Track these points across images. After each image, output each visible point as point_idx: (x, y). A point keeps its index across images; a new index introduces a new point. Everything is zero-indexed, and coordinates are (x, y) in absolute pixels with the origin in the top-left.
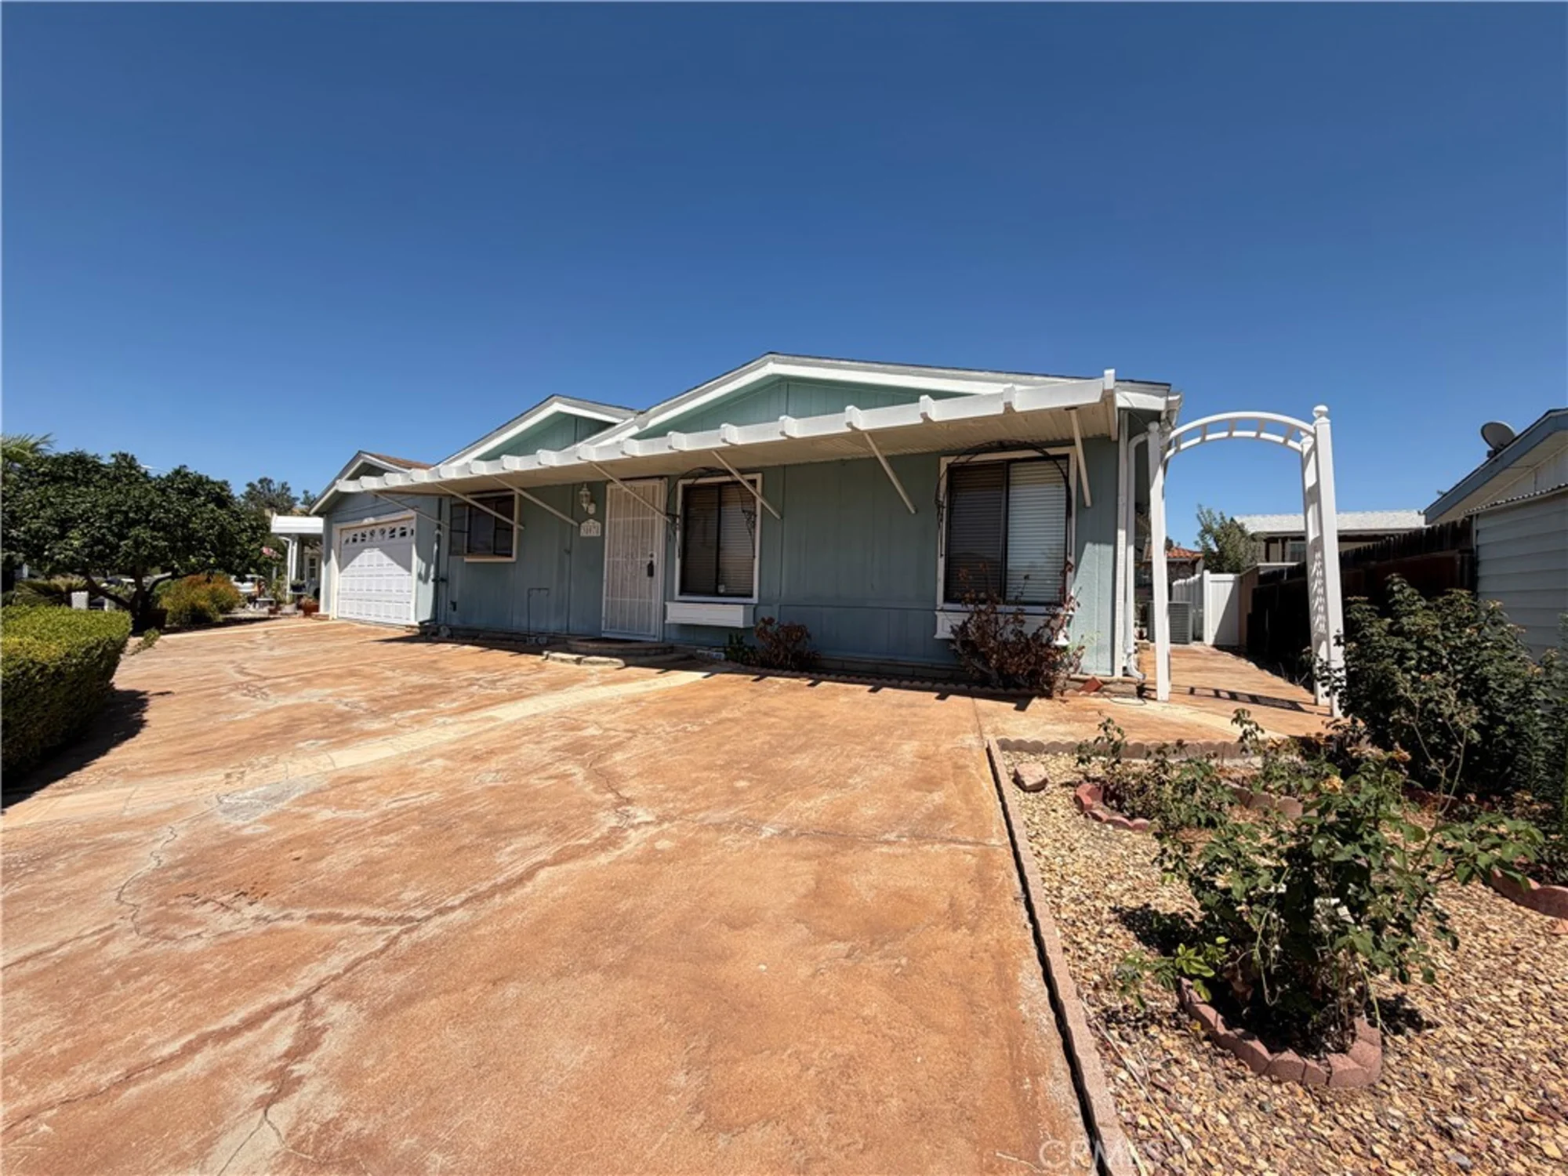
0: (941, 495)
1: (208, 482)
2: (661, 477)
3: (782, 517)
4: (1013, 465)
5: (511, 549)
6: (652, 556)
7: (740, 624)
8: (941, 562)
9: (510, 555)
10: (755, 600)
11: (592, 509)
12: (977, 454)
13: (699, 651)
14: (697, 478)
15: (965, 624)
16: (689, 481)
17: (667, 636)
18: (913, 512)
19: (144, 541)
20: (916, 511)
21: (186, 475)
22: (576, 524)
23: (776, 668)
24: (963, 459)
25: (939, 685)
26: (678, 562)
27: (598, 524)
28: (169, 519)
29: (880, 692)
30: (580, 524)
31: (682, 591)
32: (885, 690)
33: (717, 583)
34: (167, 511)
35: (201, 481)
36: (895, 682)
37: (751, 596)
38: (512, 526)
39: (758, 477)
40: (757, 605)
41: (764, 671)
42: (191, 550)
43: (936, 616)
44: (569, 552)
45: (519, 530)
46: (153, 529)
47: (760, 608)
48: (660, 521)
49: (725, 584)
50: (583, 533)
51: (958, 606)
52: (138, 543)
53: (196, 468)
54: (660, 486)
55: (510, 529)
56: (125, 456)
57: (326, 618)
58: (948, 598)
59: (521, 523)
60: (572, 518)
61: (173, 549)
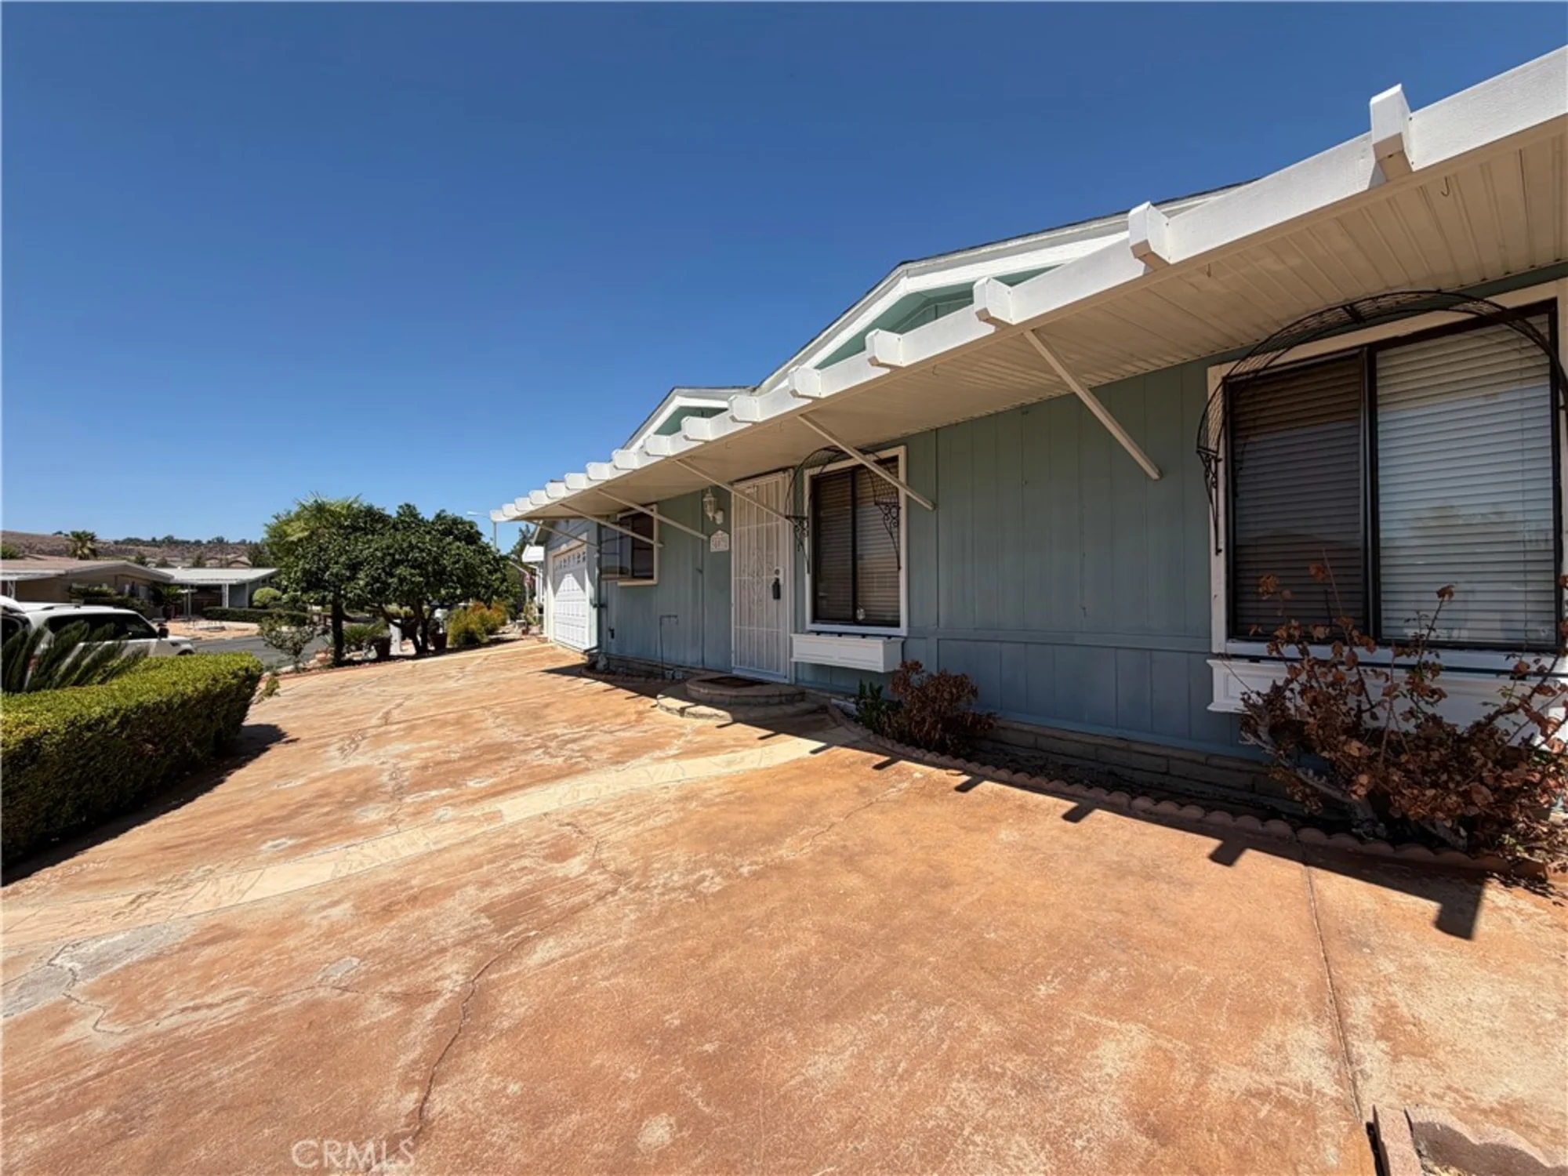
0: (1213, 436)
1: (463, 523)
2: (784, 470)
3: (935, 506)
4: (1379, 355)
5: (652, 570)
6: (777, 572)
7: (880, 668)
8: (1218, 566)
9: (651, 577)
10: (903, 630)
11: (719, 518)
12: (1290, 347)
13: (834, 701)
14: (825, 465)
15: (1277, 691)
16: (816, 471)
17: (800, 677)
18: (1154, 475)
19: (405, 578)
20: (1161, 474)
21: (445, 517)
22: (705, 538)
23: (918, 746)
24: (1256, 363)
25: (1218, 817)
26: (808, 578)
27: (727, 535)
28: (423, 558)
29: (1085, 822)
30: (709, 537)
31: (816, 618)
32: (1099, 814)
33: (855, 608)
34: (422, 551)
35: (455, 522)
36: (1121, 798)
37: (897, 624)
38: (652, 546)
39: (900, 452)
40: (906, 638)
41: (898, 748)
42: (442, 583)
43: (1211, 669)
44: (701, 572)
45: (660, 549)
46: (413, 567)
47: (910, 642)
48: (786, 527)
49: (862, 607)
50: (713, 549)
51: (1260, 649)
52: (402, 580)
53: (452, 511)
54: (783, 480)
55: (650, 548)
56: (408, 506)
57: (545, 640)
58: (1236, 629)
59: (661, 541)
60: (702, 532)
61: (427, 584)
